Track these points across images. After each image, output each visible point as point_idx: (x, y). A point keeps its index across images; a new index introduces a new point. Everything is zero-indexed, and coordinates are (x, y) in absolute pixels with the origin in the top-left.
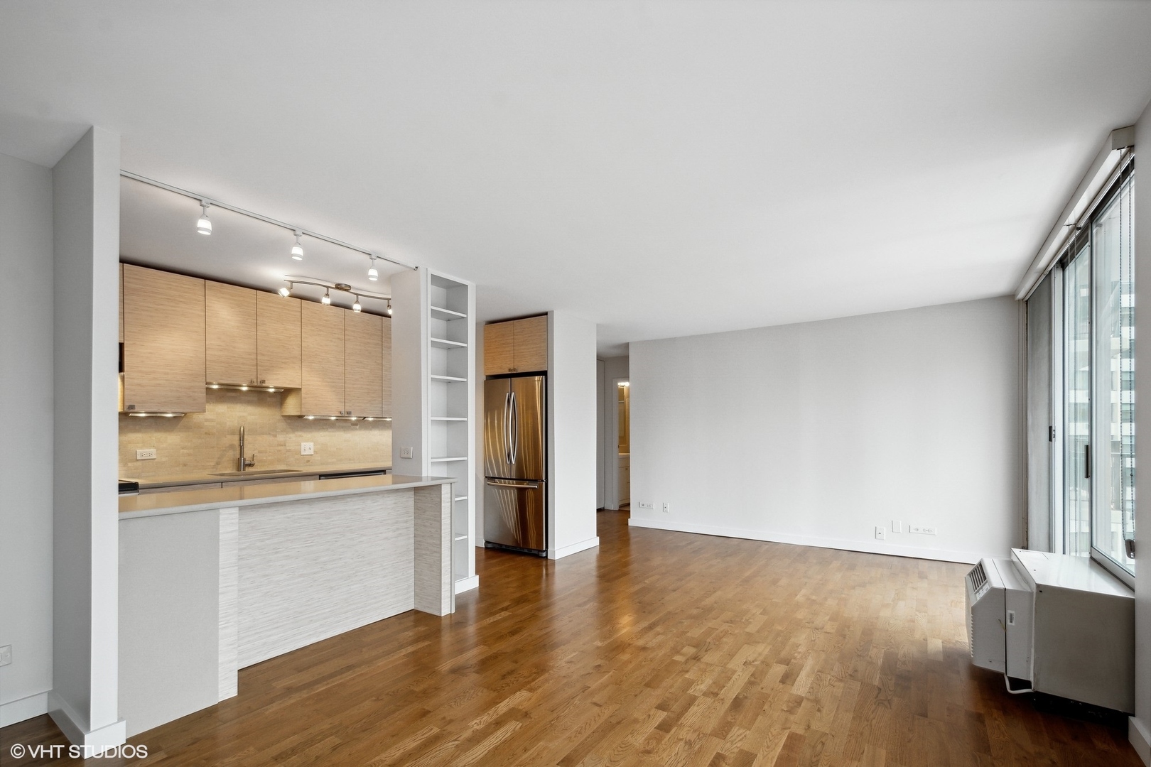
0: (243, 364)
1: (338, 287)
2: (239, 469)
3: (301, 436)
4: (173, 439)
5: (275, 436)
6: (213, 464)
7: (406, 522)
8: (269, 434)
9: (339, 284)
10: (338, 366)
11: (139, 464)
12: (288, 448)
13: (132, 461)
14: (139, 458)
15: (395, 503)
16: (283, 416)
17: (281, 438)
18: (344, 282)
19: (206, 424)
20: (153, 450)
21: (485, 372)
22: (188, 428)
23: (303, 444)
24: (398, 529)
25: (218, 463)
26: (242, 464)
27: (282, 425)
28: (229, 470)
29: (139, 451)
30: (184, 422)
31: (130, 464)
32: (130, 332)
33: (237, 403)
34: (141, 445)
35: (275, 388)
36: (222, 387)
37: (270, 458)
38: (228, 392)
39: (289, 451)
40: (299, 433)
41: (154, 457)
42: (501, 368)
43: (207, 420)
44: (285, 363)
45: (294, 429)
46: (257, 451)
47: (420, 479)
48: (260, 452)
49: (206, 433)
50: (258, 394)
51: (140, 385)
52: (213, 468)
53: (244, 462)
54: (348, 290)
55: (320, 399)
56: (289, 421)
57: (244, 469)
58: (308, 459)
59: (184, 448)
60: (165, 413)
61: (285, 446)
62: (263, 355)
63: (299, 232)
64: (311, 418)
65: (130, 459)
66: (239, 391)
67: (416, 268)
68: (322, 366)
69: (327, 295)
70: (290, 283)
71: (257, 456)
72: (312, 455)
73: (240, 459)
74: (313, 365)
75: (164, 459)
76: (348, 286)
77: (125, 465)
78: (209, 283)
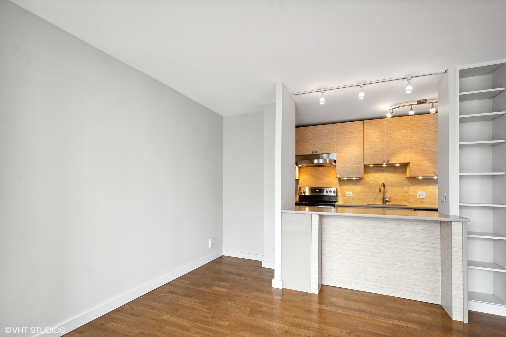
0: (379, 154)
1: (419, 102)
2: (383, 203)
3: (417, 188)
4: (358, 188)
5: (403, 188)
6: (373, 199)
7: (433, 243)
8: (399, 187)
9: (418, 101)
10: (434, 147)
11: (347, 197)
13: (344, 196)
14: (347, 195)
15: (422, 229)
16: (407, 178)
17: (405, 189)
18: (422, 98)
19: (370, 182)
20: (351, 193)
22: (363, 184)
23: (418, 192)
24: (425, 246)
25: (375, 199)
26: (385, 201)
27: (407, 182)
28: (379, 202)
29: (347, 193)
30: (362, 181)
31: (344, 197)
32: (338, 148)
33: (383, 172)
34: (347, 190)
35: (399, 164)
36: (375, 166)
37: (400, 198)
38: (378, 168)
39: (410, 195)
40: (418, 187)
41: (351, 195)
43: (371, 180)
44: (401, 151)
45: (413, 184)
46: (393, 195)
47: (448, 216)
48: (394, 195)
49: (370, 186)
50: (391, 167)
51: (341, 167)
52: (373, 201)
53: (385, 200)
54: (426, 103)
55: (421, 167)
56: (410, 180)
57: (385, 203)
58: (422, 201)
59: (362, 192)
60: (353, 178)
61: (408, 193)
62: (389, 148)
63: (362, 85)
64: (421, 178)
65: (344, 195)
66: (383, 167)
67: (445, 71)
68: (423, 149)
69: (411, 109)
70: (391, 110)
71: (392, 197)
72: (424, 198)
73: (383, 198)
74: (417, 149)
75: (355, 196)
76: (425, 100)
77: (343, 198)
78: (365, 121)
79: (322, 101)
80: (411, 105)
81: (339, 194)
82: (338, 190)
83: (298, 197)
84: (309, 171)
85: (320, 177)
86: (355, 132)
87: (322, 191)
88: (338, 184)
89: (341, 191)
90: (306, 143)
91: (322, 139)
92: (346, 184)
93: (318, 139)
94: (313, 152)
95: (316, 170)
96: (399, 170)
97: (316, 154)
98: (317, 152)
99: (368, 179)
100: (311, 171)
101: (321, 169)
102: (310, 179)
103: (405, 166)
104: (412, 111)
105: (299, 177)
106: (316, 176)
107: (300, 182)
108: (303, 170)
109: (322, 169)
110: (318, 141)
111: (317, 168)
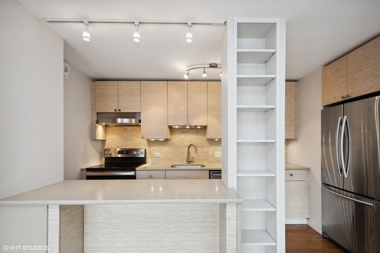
0: (182, 116)
1: (211, 66)
2: (187, 163)
3: (215, 148)
4: (165, 149)
5: (203, 148)
6: (179, 160)
8: (201, 147)
11: (155, 158)
12: (209, 154)
14: (155, 156)
16: (206, 139)
17: (206, 149)
18: (213, 62)
19: (177, 143)
20: (160, 153)
21: (323, 104)
22: (171, 145)
23: (216, 153)
25: (181, 160)
27: (207, 143)
28: (184, 162)
29: (155, 154)
30: (170, 142)
31: (153, 158)
32: (143, 107)
34: (156, 151)
35: (200, 126)
36: (180, 127)
37: (201, 158)
38: (183, 129)
39: (209, 155)
41: (160, 156)
42: (335, 98)
43: (177, 141)
44: (200, 114)
45: (212, 145)
49: (177, 147)
50: (194, 129)
51: (146, 128)
53: (189, 160)
54: (216, 67)
55: (216, 130)
56: (209, 141)
57: (189, 163)
58: (218, 160)
59: (169, 153)
60: (160, 139)
61: (208, 153)
62: (190, 111)
63: (137, 23)
64: (217, 140)
65: (153, 156)
66: (186, 129)
67: (225, 23)
68: (217, 113)
69: (204, 72)
70: (188, 71)
71: (196, 157)
72: (220, 158)
73: (187, 159)
74: (213, 113)
75: (163, 157)
76: (215, 64)
77: (151, 159)
78: (169, 82)
79: (86, 36)
80: (204, 68)
81: (148, 155)
82: (147, 151)
83: (104, 159)
84: (117, 131)
85: (129, 138)
86: (159, 92)
87: (129, 153)
88: (147, 145)
89: (150, 152)
90: (108, 100)
91: (125, 96)
92: (155, 145)
93: (121, 96)
94: (116, 110)
95: (125, 130)
96: (201, 131)
97: (119, 112)
98: (120, 110)
99: (175, 140)
100: (118, 131)
101: (129, 128)
102: (118, 139)
103: (204, 128)
104: (205, 74)
105: (105, 136)
106: (124, 136)
107: (107, 142)
108: (110, 129)
109: (131, 129)
110: (122, 98)
111: (126, 127)
